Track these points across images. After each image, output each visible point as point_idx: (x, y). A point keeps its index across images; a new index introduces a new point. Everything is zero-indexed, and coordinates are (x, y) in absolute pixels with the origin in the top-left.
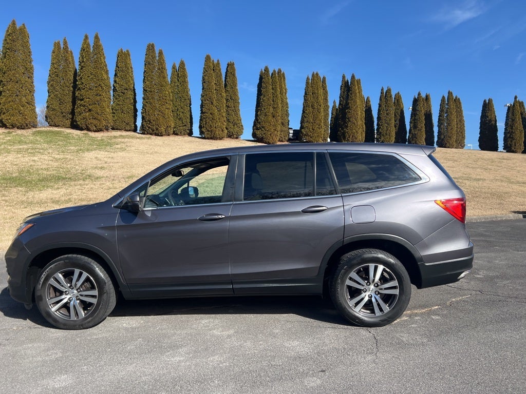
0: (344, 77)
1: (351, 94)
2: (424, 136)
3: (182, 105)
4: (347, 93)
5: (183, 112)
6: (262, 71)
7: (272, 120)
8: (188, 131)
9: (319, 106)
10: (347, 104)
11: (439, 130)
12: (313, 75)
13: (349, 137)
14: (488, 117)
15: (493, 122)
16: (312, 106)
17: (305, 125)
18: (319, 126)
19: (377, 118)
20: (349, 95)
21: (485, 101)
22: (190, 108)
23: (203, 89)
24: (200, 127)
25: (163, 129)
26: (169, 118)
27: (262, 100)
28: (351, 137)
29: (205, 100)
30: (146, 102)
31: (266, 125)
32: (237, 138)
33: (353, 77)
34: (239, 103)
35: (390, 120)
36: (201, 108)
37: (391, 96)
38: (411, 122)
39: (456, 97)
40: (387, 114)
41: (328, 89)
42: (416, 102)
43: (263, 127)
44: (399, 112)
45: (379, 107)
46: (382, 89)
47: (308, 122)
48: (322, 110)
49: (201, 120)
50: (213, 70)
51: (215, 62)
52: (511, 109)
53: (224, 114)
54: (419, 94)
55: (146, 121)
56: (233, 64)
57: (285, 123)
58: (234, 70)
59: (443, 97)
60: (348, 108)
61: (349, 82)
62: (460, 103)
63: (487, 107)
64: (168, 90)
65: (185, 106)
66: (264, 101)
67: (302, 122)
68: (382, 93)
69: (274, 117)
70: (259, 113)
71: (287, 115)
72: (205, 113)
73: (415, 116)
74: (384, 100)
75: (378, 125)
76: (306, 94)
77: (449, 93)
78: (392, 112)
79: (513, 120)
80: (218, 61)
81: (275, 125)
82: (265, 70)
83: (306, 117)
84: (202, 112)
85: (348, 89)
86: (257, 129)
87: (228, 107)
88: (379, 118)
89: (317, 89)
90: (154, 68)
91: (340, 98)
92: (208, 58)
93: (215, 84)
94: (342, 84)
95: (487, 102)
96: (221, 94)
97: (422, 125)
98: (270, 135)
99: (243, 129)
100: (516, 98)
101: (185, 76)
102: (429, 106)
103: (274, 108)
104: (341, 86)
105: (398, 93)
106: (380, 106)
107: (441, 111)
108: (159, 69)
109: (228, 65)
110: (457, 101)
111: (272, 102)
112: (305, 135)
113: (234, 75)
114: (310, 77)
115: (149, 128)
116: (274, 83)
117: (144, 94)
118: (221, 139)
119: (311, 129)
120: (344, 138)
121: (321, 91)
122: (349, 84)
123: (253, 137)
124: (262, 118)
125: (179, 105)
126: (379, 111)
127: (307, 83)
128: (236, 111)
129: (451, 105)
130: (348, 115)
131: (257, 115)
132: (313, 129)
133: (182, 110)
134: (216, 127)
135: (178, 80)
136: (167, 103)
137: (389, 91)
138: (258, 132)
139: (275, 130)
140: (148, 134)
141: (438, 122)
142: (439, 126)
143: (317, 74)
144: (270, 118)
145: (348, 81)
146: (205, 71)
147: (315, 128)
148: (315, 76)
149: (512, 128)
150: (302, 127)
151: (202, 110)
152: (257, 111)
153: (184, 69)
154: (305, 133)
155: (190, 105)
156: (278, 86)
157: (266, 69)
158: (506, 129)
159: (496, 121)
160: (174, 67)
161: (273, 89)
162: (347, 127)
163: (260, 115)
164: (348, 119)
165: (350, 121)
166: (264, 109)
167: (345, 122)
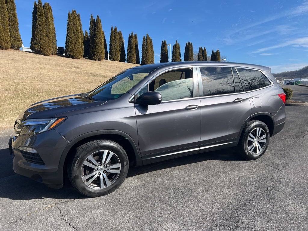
0: (92, 16)
1: (97, 28)
2: (135, 58)
4: (95, 27)
6: (35, 3)
7: (47, 39)
9: (78, 33)
10: (95, 34)
11: (142, 55)
12: (73, 12)
13: (97, 55)
14: (164, 50)
16: (73, 32)
17: (69, 45)
18: (79, 46)
19: (110, 45)
20: (96, 29)
21: (163, 41)
27: (37, 24)
28: (98, 55)
31: (43, 42)
32: (18, 49)
33: (98, 17)
34: (18, 23)
35: (117, 47)
37: (117, 33)
38: (128, 49)
39: (150, 38)
40: (116, 43)
41: (81, 22)
42: (130, 38)
43: (40, 43)
44: (121, 43)
46: (112, 28)
47: (71, 42)
48: (80, 36)
52: (175, 47)
53: (8, 31)
54: (132, 33)
57: (55, 42)
59: (144, 37)
60: (96, 37)
61: (96, 20)
62: (152, 41)
63: (164, 45)
66: (39, 24)
67: (66, 43)
68: (112, 30)
69: (47, 36)
70: (36, 33)
71: (55, 36)
73: (130, 46)
74: (113, 34)
75: (110, 49)
76: (68, 23)
77: (147, 35)
78: (118, 42)
79: (176, 53)
81: (49, 43)
82: (38, 2)
83: (69, 40)
85: (95, 24)
86: (35, 44)
87: (9, 25)
88: (111, 45)
89: (76, 22)
91: (90, 29)
94: (91, 21)
96: (4, 15)
97: (134, 51)
98: (46, 49)
99: (22, 43)
100: (176, 41)
102: (136, 41)
103: (47, 30)
104: (90, 22)
105: (120, 31)
106: (111, 37)
107: (143, 45)
110: (151, 40)
111: (46, 26)
112: (70, 51)
114: (71, 13)
116: (46, 13)
118: (6, 49)
119: (74, 48)
120: (94, 55)
121: (78, 24)
123: (31, 50)
124: (38, 36)
126: (111, 40)
127: (69, 16)
128: (16, 30)
129: (147, 42)
130: (96, 41)
131: (33, 34)
132: (75, 48)
134: (2, 40)
137: (116, 29)
138: (36, 47)
139: (49, 46)
142: (142, 53)
143: (75, 11)
144: (45, 37)
147: (77, 48)
148: (74, 12)
149: (175, 57)
150: (67, 46)
152: (33, 31)
154: (70, 50)
156: (49, 15)
157: (40, 2)
158: (172, 57)
159: (168, 53)
161: (45, 17)
162: (95, 48)
163: (37, 34)
164: (96, 43)
165: (97, 45)
166: (40, 30)
167: (94, 46)
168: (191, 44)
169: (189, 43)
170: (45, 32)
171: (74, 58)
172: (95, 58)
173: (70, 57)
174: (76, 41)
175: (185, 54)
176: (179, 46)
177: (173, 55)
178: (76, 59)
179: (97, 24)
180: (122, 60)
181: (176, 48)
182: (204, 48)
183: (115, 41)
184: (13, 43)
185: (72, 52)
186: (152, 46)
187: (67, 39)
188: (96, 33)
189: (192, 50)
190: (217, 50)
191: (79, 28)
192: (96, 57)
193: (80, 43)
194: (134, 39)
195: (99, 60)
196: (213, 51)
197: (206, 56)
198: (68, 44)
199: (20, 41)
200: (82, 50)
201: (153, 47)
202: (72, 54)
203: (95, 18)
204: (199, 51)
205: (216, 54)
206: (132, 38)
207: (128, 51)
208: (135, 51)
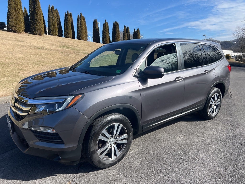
1: (37, 6)
2: (72, 34)
9: (18, 10)
11: (77, 31)
13: (38, 30)
14: (96, 28)
15: (98, 30)
16: (14, 9)
17: (11, 20)
18: (20, 21)
19: (48, 21)
20: (35, 6)
21: (94, 20)
28: (39, 30)
35: (55, 23)
37: (54, 11)
38: (65, 26)
39: (83, 16)
40: (53, 20)
42: (66, 16)
44: (58, 20)
46: (49, 6)
47: (12, 18)
48: (21, 12)
52: (105, 25)
54: (68, 12)
59: (79, 16)
60: (36, 13)
62: (85, 20)
63: (95, 23)
67: (8, 18)
68: (49, 8)
73: (67, 23)
74: (51, 12)
75: (49, 25)
77: (81, 14)
78: (56, 19)
79: (105, 30)
83: (10, 15)
85: (34, 2)
91: (29, 7)
95: (95, 20)
97: (70, 28)
100: (106, 21)
102: (72, 19)
105: (57, 9)
106: (49, 15)
107: (78, 22)
110: (84, 18)
119: (15, 23)
120: (35, 30)
129: (81, 20)
130: (36, 18)
137: (52, 8)
141: (77, 27)
142: (77, 29)
147: (18, 23)
149: (105, 34)
150: (8, 21)
154: (11, 25)
159: (99, 30)
162: (36, 24)
164: (36, 20)
165: (37, 21)
167: (35, 22)
168: (118, 23)
169: (116, 22)
171: (16, 33)
172: (36, 33)
173: (12, 31)
174: (17, 16)
175: (113, 31)
176: (108, 24)
177: (103, 32)
178: (18, 33)
179: (37, 2)
180: (60, 35)
181: (105, 26)
182: (128, 27)
183: (53, 18)
185: (14, 27)
186: (85, 23)
187: (8, 15)
188: (36, 11)
189: (119, 29)
190: (138, 29)
191: (19, 5)
192: (37, 32)
193: (21, 19)
194: (69, 17)
195: (40, 35)
196: (134, 29)
197: (129, 33)
198: (9, 19)
200: (23, 25)
201: (86, 25)
202: (13, 29)
204: (124, 30)
205: (137, 32)
206: (67, 16)
207: (64, 27)
208: (71, 28)
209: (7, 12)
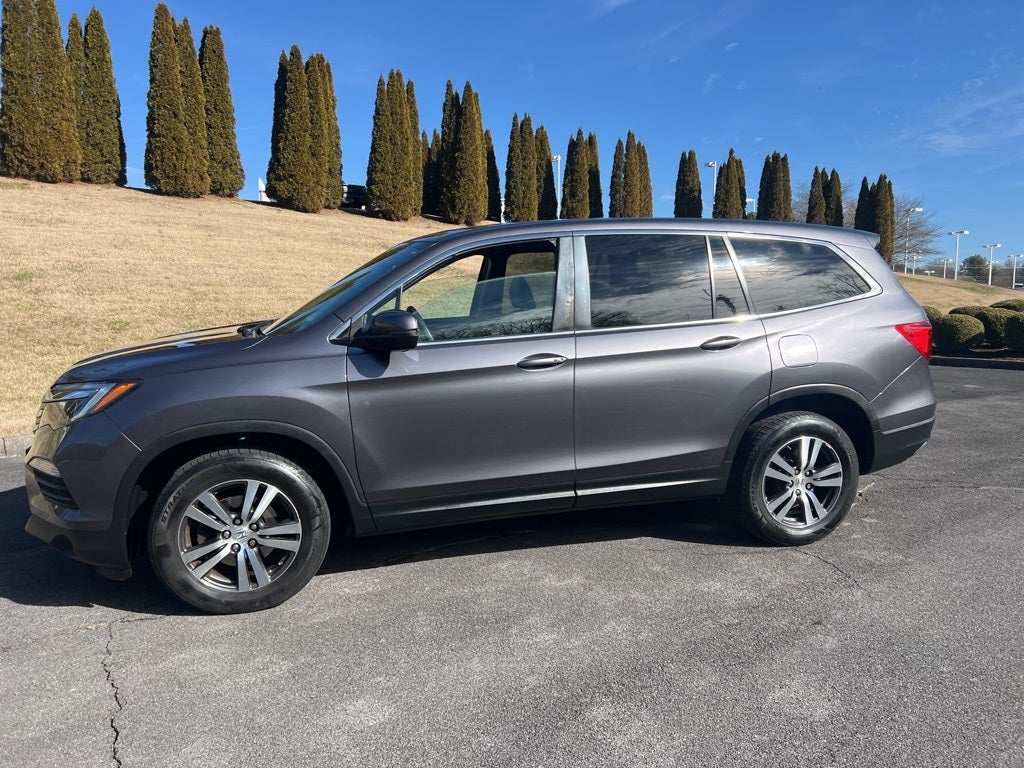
0: (449, 86)
1: (465, 122)
2: (588, 213)
3: (99, 113)
4: (457, 119)
5: (102, 131)
6: (283, 56)
7: (311, 162)
8: (116, 175)
9: (405, 141)
10: (457, 141)
11: (611, 203)
12: (391, 76)
13: (463, 208)
14: (688, 184)
15: (696, 193)
16: (391, 139)
17: (378, 176)
18: (406, 180)
19: (507, 173)
20: (460, 124)
21: (684, 155)
22: (119, 121)
23: (152, 81)
24: (148, 168)
25: (57, 167)
26: (71, 141)
27: (286, 118)
28: (466, 207)
29: (159, 108)
30: (12, 101)
31: (299, 172)
32: (231, 196)
33: (468, 88)
34: (233, 120)
35: (530, 179)
36: (148, 123)
37: (531, 133)
38: (564, 186)
39: (639, 144)
40: (525, 167)
41: (419, 106)
42: (573, 147)
43: (291, 176)
44: (544, 164)
45: (510, 151)
46: (515, 118)
47: (383, 170)
48: (411, 149)
49: (149, 151)
50: (176, 41)
51: (179, 23)
52: (725, 172)
53: (204, 143)
54: (580, 133)
55: (11, 146)
56: (218, 32)
57: (335, 172)
58: (220, 45)
59: (620, 142)
60: (460, 149)
61: (461, 97)
62: (645, 155)
63: (687, 165)
64: (66, 76)
65: (107, 118)
66: (291, 119)
67: (369, 173)
68: (514, 125)
69: (313, 155)
70: (281, 145)
71: (338, 153)
72: (159, 136)
73: (573, 174)
74: (518, 139)
75: (508, 186)
76: (377, 112)
77: (629, 134)
78: (534, 163)
79: (727, 192)
80: (186, 21)
81: (317, 174)
82: (292, 54)
83: (379, 161)
84: (152, 134)
85: (458, 110)
86: (278, 179)
87: (210, 126)
88: (509, 174)
89: (401, 105)
90: (30, 19)
91: (443, 127)
92: (161, 12)
93: (181, 72)
94: (447, 100)
95: (687, 156)
97: (584, 191)
98: (308, 192)
99: (243, 176)
100: (731, 152)
101: (103, 47)
102: (595, 157)
103: (313, 136)
104: (445, 105)
105: (542, 128)
106: (511, 149)
107: (616, 167)
108: (41, 24)
109: (206, 33)
110: (641, 151)
111: (310, 125)
112: (379, 198)
113: (220, 57)
114: (386, 80)
115: (21, 161)
116: (312, 84)
117: (5, 82)
118: (197, 196)
119: (390, 187)
120: (453, 208)
121: (407, 111)
122: (461, 101)
123: (269, 196)
124: (288, 155)
125: (90, 113)
126: (510, 159)
127: (380, 90)
128: (228, 138)
129: (630, 158)
130: (461, 164)
131: (275, 149)
132: (395, 187)
133: (100, 126)
134: (186, 170)
135: (87, 55)
136: (64, 107)
137: (527, 121)
138: (281, 186)
139: (318, 183)
140: (17, 175)
141: (611, 187)
142: (612, 196)
143: (399, 74)
144: (307, 157)
145: (457, 94)
146: (157, 40)
147: (399, 186)
148: (395, 77)
149: (725, 206)
150: (370, 182)
151: (150, 129)
152: (275, 141)
153: (100, 30)
154: (378, 193)
155: (119, 114)
156: (321, 91)
157: (295, 53)
158: (715, 207)
159: (700, 192)
160: (74, 24)
161: (310, 96)
162: (458, 186)
163: (284, 149)
164: (460, 170)
165: (464, 176)
166: (294, 137)
167: (455, 178)
168: (785, 159)
169: (776, 157)
170: (309, 139)
171: (390, 219)
172: (457, 217)
173: (380, 215)
174: (398, 164)
175: (760, 193)
176: (741, 166)
177: (717, 198)
178: (398, 220)
179: (466, 108)
181: (730, 174)
182: (833, 172)
183: (524, 159)
184: (219, 178)
185: (386, 199)
186: (645, 171)
187: (371, 159)
188: (461, 139)
189: (789, 181)
190: (882, 178)
191: (407, 125)
192: (460, 213)
193: (409, 172)
194: (584, 152)
195: (469, 222)
196: (865, 180)
197: (839, 198)
198: (374, 175)
199: (239, 172)
200: (415, 192)
201: (648, 174)
202: (385, 205)
203: (459, 89)
204: (813, 184)
205: (878, 192)
206: (577, 149)
207: (564, 191)
208: (586, 192)
209: (369, 150)
